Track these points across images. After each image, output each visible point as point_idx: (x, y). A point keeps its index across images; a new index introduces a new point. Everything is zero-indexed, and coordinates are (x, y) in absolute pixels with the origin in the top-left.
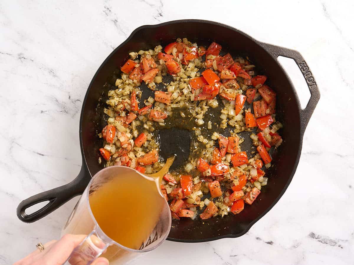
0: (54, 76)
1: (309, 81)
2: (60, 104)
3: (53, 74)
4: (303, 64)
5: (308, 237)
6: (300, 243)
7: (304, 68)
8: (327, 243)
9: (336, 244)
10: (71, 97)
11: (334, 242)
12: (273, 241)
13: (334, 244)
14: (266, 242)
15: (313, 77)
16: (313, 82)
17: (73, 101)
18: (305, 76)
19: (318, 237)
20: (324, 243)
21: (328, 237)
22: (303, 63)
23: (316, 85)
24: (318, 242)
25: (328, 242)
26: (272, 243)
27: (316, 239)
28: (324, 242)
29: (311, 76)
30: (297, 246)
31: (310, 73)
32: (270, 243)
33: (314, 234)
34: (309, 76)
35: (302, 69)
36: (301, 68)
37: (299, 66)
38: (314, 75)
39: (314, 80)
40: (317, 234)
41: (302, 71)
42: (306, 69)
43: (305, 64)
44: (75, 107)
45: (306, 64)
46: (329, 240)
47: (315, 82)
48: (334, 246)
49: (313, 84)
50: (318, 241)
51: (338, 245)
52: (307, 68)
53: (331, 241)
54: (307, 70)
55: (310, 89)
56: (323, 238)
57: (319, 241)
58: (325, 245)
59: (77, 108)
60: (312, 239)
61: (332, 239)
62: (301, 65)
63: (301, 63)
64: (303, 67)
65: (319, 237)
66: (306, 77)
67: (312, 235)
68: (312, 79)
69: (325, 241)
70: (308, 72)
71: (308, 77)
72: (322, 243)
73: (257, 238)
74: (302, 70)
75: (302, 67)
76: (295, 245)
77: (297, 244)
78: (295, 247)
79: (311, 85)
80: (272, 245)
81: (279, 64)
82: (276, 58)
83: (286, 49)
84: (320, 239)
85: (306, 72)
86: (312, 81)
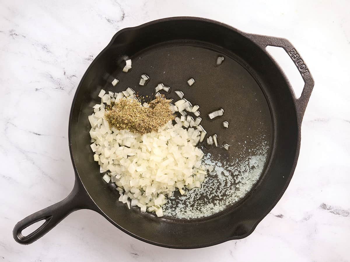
2: (55, 81)
5: (320, 208)
6: (311, 215)
7: (295, 55)
8: (339, 214)
9: (349, 214)
10: (66, 72)
11: (347, 212)
12: (282, 214)
13: (347, 214)
14: (275, 216)
15: (305, 64)
16: (306, 69)
17: (68, 77)
18: (296, 64)
19: (329, 208)
20: (336, 214)
21: (340, 207)
23: (309, 72)
24: (331, 213)
25: (340, 212)
27: (328, 210)
28: (336, 212)
29: (302, 63)
30: (308, 218)
31: (301, 60)
32: (280, 216)
33: (325, 205)
35: (292, 57)
37: (289, 54)
38: (306, 62)
40: (328, 204)
41: (293, 59)
42: (297, 56)
43: (295, 52)
44: (71, 83)
45: (296, 51)
46: (342, 211)
47: (307, 69)
48: (346, 216)
49: (305, 71)
50: (330, 212)
52: (298, 55)
53: (344, 211)
54: (297, 57)
55: (303, 77)
56: (335, 208)
57: (331, 212)
59: (73, 84)
60: (324, 210)
62: (291, 53)
63: (291, 51)
64: (293, 55)
65: (331, 208)
66: (297, 65)
67: (324, 206)
68: (304, 66)
69: (338, 212)
70: (299, 59)
71: (299, 65)
72: (334, 214)
74: (292, 58)
77: (309, 216)
78: (306, 219)
79: (303, 73)
80: (282, 218)
81: (269, 54)
82: (265, 48)
83: (273, 38)
84: (332, 210)
85: (297, 60)
86: (305, 68)
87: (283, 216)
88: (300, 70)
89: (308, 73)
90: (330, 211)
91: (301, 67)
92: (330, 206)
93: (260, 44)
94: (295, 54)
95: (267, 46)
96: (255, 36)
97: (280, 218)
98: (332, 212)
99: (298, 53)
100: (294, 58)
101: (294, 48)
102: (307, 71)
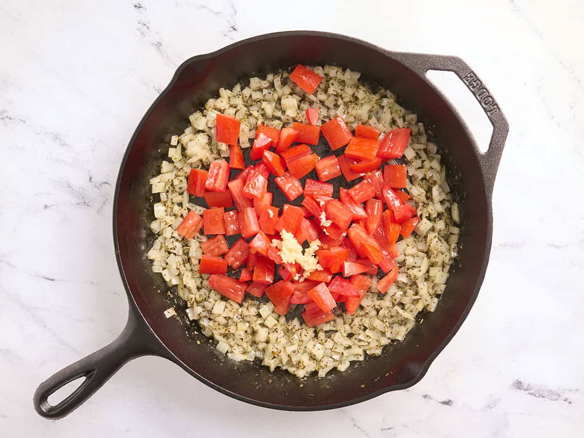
0: (62, 145)
1: (486, 104)
2: (76, 191)
3: (60, 141)
4: (471, 77)
5: (511, 388)
6: (499, 400)
7: (474, 83)
8: (544, 397)
9: (559, 397)
11: (556, 394)
12: (451, 400)
13: (557, 397)
14: (439, 402)
15: (491, 97)
16: (493, 104)
17: (96, 184)
18: (478, 97)
19: (527, 387)
20: (539, 397)
21: (545, 386)
22: (470, 75)
23: (500, 110)
24: (530, 396)
25: (545, 394)
26: (450, 404)
27: (525, 390)
28: (539, 394)
29: (487, 95)
30: (493, 404)
31: (485, 91)
32: (447, 403)
33: (521, 383)
34: (485, 96)
35: (470, 85)
36: (468, 84)
37: (464, 82)
38: (493, 92)
39: (493, 100)
40: (526, 383)
41: (472, 89)
42: (478, 84)
43: (474, 77)
44: (101, 195)
45: (476, 77)
46: (547, 392)
48: (556, 400)
49: (492, 108)
50: (529, 394)
51: (562, 398)
52: (479, 82)
54: (479, 87)
55: (489, 118)
56: (536, 388)
57: (531, 394)
58: (541, 399)
60: (518, 390)
61: (552, 389)
62: (467, 80)
63: (467, 76)
64: (472, 82)
65: (530, 387)
66: (479, 99)
67: (518, 385)
68: (490, 99)
69: (541, 393)
71: (483, 98)
72: (536, 396)
73: (425, 396)
74: (470, 87)
75: (469, 83)
76: (490, 404)
79: (489, 111)
81: (431, 84)
82: (424, 74)
83: (437, 56)
84: (532, 391)
85: (477, 91)
86: (491, 103)
87: (452, 402)
89: (498, 111)
90: (529, 392)
91: (485, 101)
92: (529, 385)
93: (416, 69)
94: (474, 81)
95: (427, 70)
96: (406, 55)
98: (533, 393)
99: (479, 79)
100: (473, 87)
101: (472, 72)
102: (495, 107)
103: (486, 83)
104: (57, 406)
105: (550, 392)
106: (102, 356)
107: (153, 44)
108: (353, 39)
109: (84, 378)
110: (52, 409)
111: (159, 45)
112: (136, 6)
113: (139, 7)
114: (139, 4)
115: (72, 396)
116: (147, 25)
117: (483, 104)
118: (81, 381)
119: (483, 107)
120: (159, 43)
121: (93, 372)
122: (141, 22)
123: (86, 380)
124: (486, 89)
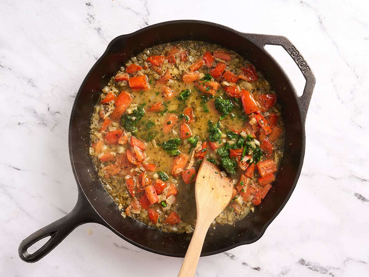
1: (301, 66)
4: (292, 49)
5: (298, 264)
6: (289, 270)
8: (317, 271)
9: (327, 272)
11: (325, 270)
12: (260, 267)
13: (325, 272)
14: (252, 268)
15: (305, 61)
16: (306, 66)
18: (296, 61)
19: (308, 264)
20: (314, 271)
21: (319, 264)
22: (292, 48)
23: (310, 69)
24: (308, 269)
25: (319, 269)
26: (259, 269)
27: (306, 265)
29: (303, 60)
30: (285, 272)
31: (301, 57)
32: (257, 269)
33: (304, 260)
34: (301, 61)
36: (290, 53)
37: (288, 52)
38: (306, 59)
39: (306, 64)
40: (307, 260)
42: (296, 53)
43: (294, 49)
45: (296, 49)
46: (320, 268)
47: (308, 66)
48: (324, 273)
50: (308, 268)
51: (329, 272)
53: (322, 268)
54: (297, 55)
55: (304, 75)
56: (313, 265)
57: (310, 268)
58: (316, 272)
60: (302, 265)
61: (323, 266)
62: (290, 51)
63: (290, 48)
65: (310, 264)
66: (297, 63)
67: (302, 262)
68: (304, 63)
69: (316, 268)
71: (300, 62)
72: (312, 270)
73: (244, 264)
74: (292, 55)
75: (292, 52)
76: (284, 272)
77: (286, 271)
78: (283, 274)
80: (259, 271)
83: (271, 36)
84: (311, 267)
87: (260, 268)
88: (300, 67)
91: (301, 64)
92: (309, 262)
93: (258, 44)
94: (294, 52)
95: (265, 45)
97: (257, 271)
99: (297, 50)
100: (294, 55)
103: (302, 53)
104: (33, 254)
105: (321, 268)
106: (61, 223)
107: (95, 29)
108: (219, 25)
109: (49, 237)
110: (30, 256)
111: (99, 30)
112: (87, 4)
113: (89, 5)
114: (89, 3)
115: (42, 248)
116: (93, 17)
117: (300, 66)
118: (48, 238)
119: (299, 68)
120: (99, 28)
121: (56, 233)
122: (89, 15)
123: (51, 238)
124: (301, 56)
